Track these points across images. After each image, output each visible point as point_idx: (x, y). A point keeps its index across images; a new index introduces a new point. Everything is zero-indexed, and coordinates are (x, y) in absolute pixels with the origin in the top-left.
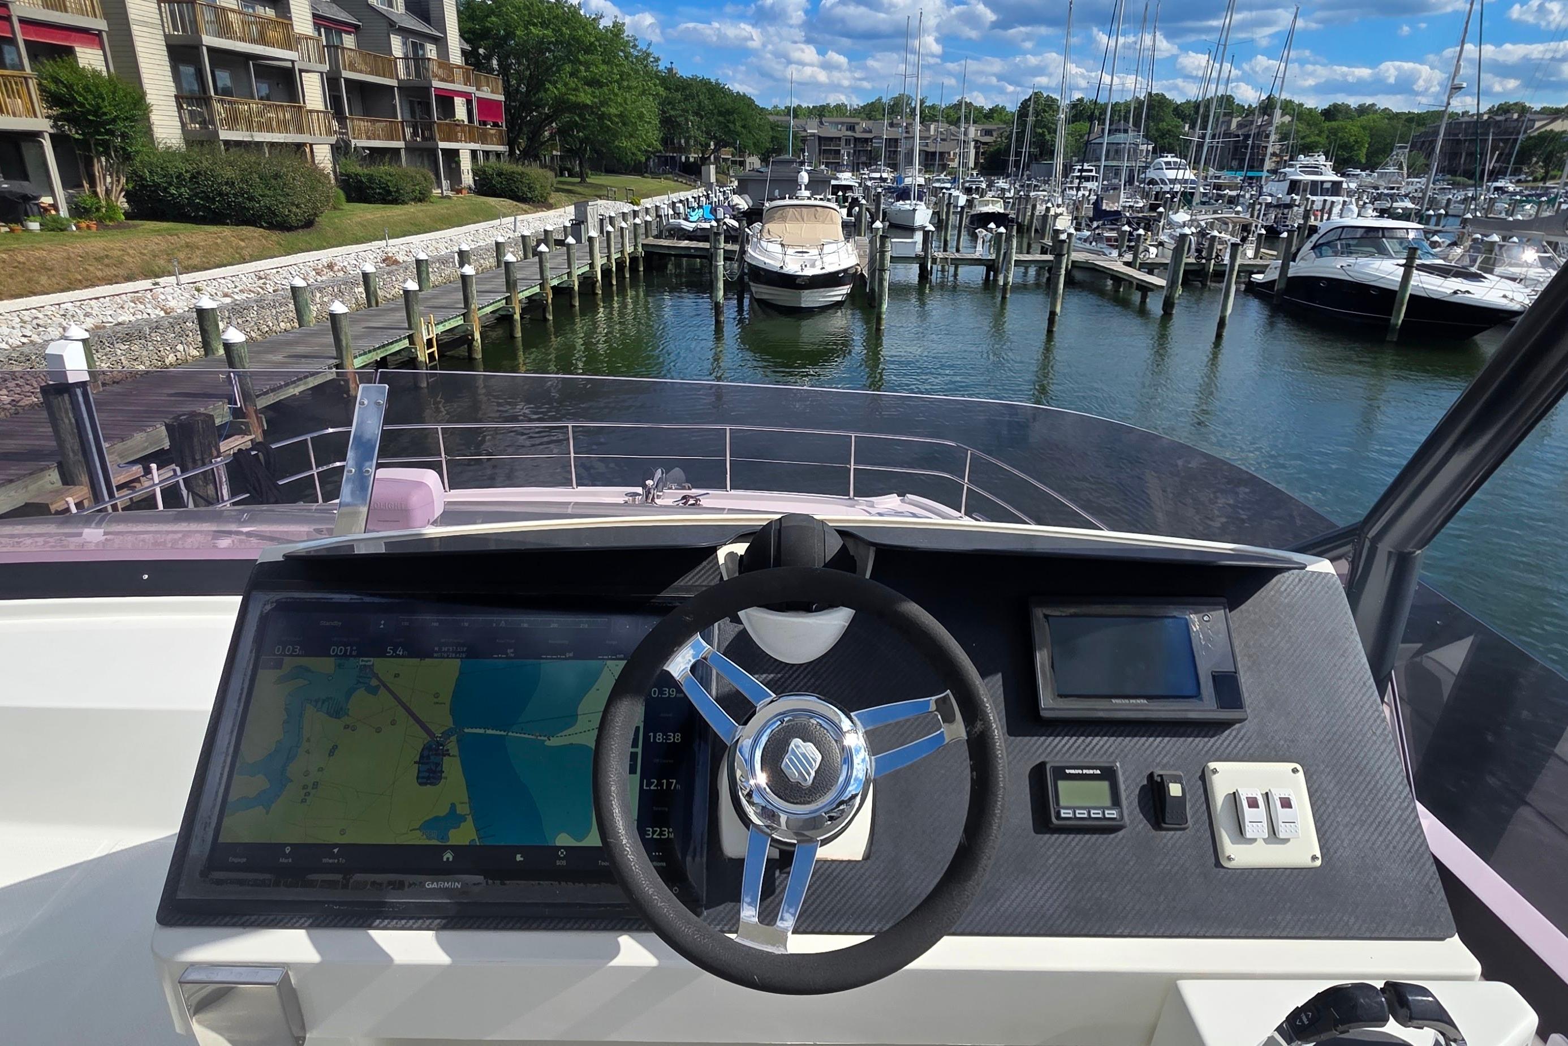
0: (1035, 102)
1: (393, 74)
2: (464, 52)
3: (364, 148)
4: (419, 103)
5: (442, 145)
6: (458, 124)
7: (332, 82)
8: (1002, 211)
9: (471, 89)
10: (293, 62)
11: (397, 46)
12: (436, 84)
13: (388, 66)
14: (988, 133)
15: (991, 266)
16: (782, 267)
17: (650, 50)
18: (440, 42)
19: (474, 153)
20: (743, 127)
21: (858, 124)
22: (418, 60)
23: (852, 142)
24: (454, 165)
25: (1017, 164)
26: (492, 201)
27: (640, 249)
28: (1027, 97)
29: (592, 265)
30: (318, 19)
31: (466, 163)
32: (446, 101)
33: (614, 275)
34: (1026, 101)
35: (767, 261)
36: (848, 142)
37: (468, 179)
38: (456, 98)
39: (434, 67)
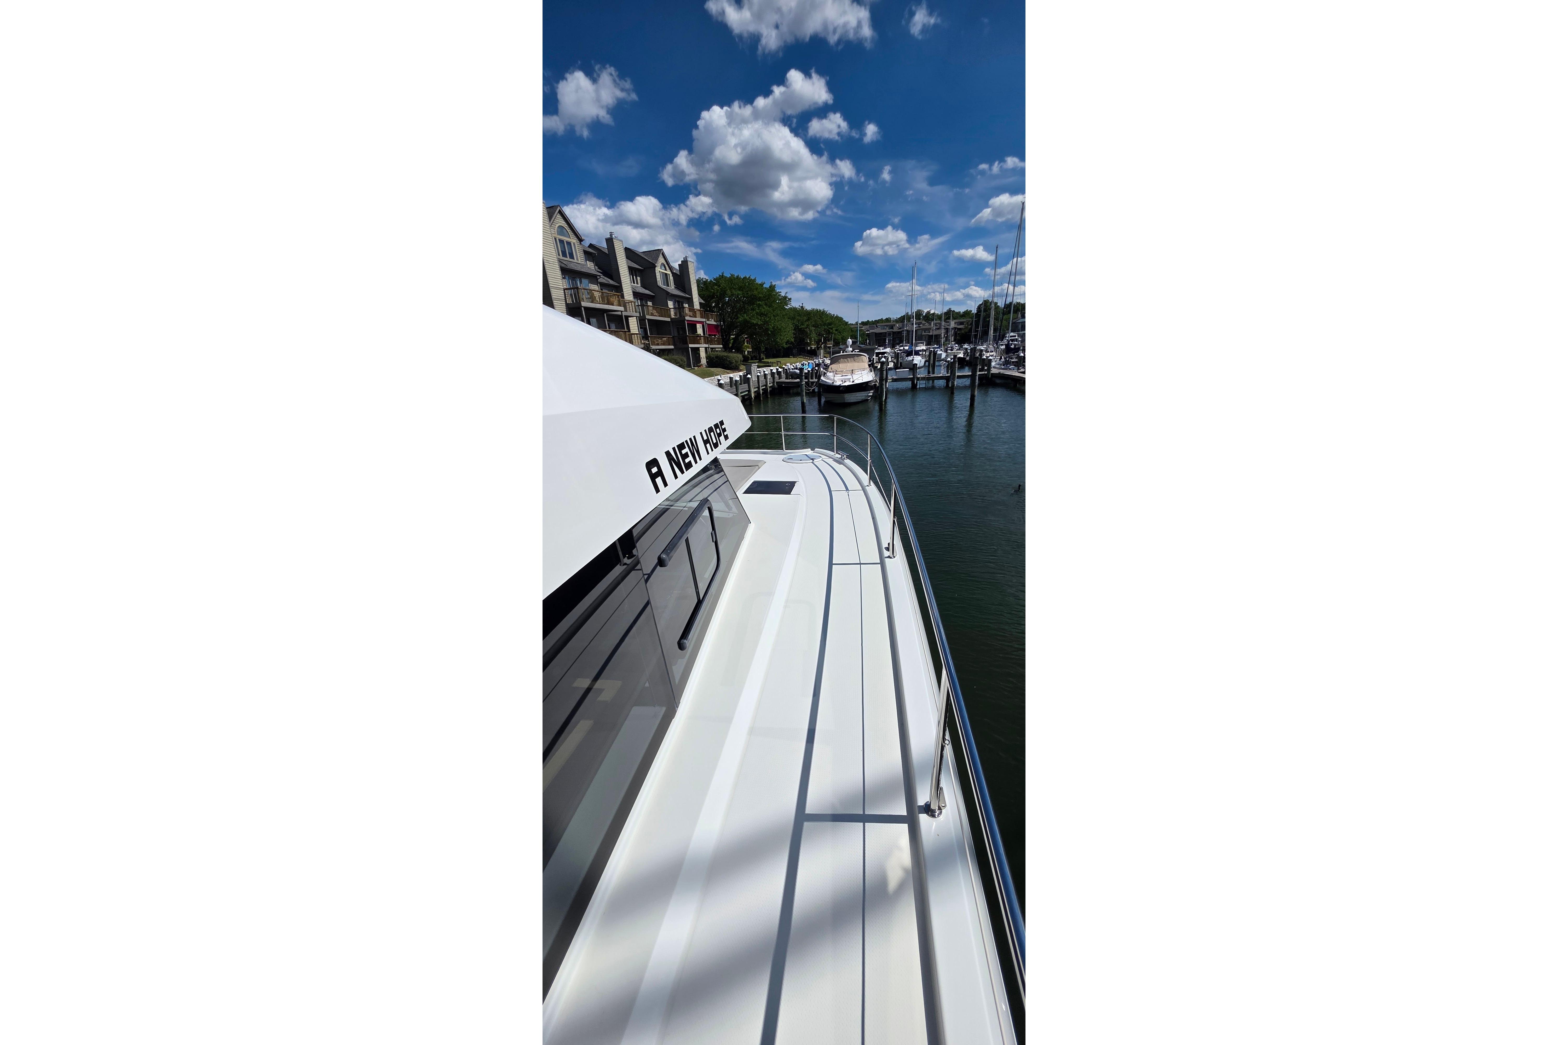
0: (984, 305)
1: (669, 316)
2: (700, 303)
3: (657, 349)
4: (681, 328)
5: (690, 346)
6: (699, 336)
7: (641, 321)
8: (962, 356)
9: (704, 320)
10: (622, 311)
11: (671, 304)
12: (687, 318)
13: (665, 312)
14: (962, 323)
15: (947, 379)
16: (833, 383)
17: (787, 295)
18: (690, 301)
19: (706, 348)
20: (836, 330)
21: (895, 325)
22: (679, 308)
23: (891, 334)
24: (697, 355)
25: (976, 336)
26: (712, 369)
27: (776, 384)
28: (981, 303)
29: (749, 391)
30: (636, 294)
31: (703, 354)
32: (693, 326)
33: (761, 396)
34: (980, 305)
35: (827, 381)
36: (889, 334)
37: (704, 361)
38: (697, 325)
39: (687, 311)
